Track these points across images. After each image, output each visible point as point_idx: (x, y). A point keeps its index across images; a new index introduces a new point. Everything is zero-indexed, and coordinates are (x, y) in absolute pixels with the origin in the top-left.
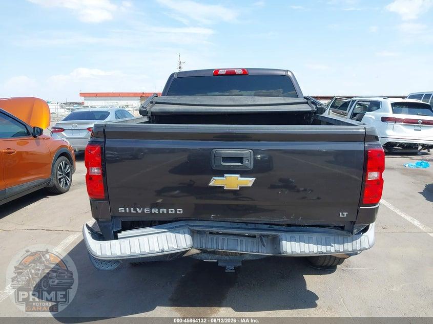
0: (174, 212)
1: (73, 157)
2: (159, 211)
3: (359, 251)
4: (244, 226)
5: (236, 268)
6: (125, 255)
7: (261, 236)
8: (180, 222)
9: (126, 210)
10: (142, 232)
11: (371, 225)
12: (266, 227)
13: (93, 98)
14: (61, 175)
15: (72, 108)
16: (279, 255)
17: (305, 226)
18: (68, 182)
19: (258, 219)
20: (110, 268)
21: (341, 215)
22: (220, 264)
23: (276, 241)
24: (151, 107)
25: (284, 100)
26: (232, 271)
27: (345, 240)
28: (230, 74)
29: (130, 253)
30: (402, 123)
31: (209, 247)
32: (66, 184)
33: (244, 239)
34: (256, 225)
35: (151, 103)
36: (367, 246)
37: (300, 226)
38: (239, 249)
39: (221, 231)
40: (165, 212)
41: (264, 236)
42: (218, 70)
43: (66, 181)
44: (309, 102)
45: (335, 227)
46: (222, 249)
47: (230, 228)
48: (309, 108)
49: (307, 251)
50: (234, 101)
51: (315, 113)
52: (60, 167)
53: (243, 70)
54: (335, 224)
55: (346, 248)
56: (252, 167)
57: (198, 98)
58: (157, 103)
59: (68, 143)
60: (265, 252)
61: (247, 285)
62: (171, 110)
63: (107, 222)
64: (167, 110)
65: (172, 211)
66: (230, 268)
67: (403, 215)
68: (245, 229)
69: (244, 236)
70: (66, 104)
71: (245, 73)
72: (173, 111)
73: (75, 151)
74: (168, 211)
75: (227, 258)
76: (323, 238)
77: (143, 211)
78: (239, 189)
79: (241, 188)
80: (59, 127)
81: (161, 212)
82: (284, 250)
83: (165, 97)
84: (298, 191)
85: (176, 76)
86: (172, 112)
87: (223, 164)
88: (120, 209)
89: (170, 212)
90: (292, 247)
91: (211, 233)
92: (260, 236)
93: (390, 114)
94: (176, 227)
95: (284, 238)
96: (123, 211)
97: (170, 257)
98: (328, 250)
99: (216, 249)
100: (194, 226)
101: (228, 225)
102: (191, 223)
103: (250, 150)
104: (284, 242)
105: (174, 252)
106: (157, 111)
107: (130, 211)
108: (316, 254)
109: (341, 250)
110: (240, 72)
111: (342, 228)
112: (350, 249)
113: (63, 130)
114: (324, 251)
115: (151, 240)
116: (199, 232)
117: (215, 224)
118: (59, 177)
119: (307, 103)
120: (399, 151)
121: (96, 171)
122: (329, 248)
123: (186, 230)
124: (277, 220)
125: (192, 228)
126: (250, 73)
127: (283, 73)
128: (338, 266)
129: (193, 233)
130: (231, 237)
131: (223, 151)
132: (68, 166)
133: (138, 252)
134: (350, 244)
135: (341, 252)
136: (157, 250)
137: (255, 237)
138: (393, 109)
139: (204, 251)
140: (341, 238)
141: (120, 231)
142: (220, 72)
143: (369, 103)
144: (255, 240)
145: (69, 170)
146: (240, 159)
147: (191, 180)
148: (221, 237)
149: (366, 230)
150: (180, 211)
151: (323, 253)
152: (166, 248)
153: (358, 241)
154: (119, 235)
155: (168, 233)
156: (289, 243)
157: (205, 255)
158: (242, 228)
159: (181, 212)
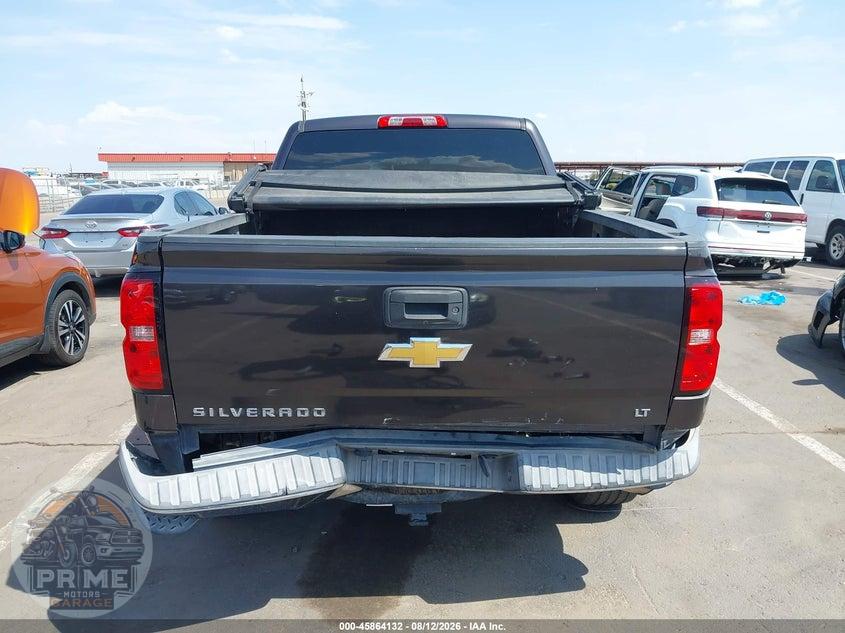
0: (307, 414)
1: (90, 290)
2: (277, 414)
3: (670, 480)
4: (448, 437)
5: (431, 518)
6: (210, 503)
7: (482, 457)
8: (319, 433)
9: (208, 413)
10: (243, 456)
11: (692, 431)
12: (491, 438)
13: (127, 165)
14: (65, 328)
15: (83, 184)
16: (517, 493)
17: (566, 434)
18: (80, 342)
19: (474, 424)
20: (177, 529)
21: (637, 413)
22: (399, 511)
23: (510, 466)
24: (253, 194)
25: (520, 179)
26: (422, 524)
27: (645, 460)
28: (412, 125)
29: (219, 499)
30: (736, 219)
31: (379, 480)
32: (77, 345)
33: (448, 463)
34: (471, 436)
35: (253, 184)
36: (685, 472)
37: (557, 434)
38: (437, 482)
39: (401, 448)
40: (290, 415)
41: (487, 456)
42: (387, 118)
43: (76, 341)
44: (569, 184)
45: (625, 436)
46: (404, 484)
47: (420, 442)
48: (568, 198)
49: (571, 485)
50: (420, 181)
51: (582, 206)
52: (64, 311)
53: (438, 118)
54: (625, 430)
55: (645, 477)
56: (465, 321)
57: (348, 175)
58: (264, 184)
59: (78, 262)
60: (488, 485)
61: (452, 547)
62: (294, 201)
63: (168, 436)
64: (286, 201)
65: (303, 412)
66: (419, 518)
67: (741, 399)
68: (451, 443)
69: (448, 456)
70: (71, 175)
71: (442, 124)
72: (298, 201)
73: (93, 276)
74: (295, 413)
75: (413, 499)
76: (602, 457)
77: (244, 414)
78: (438, 366)
79: (442, 363)
80: (58, 227)
81: (281, 415)
82: (527, 482)
83: (280, 173)
84: (547, 361)
85: (301, 129)
86: (296, 205)
87: (407, 316)
88: (195, 410)
89: (299, 414)
90: (542, 476)
91: (381, 452)
92: (480, 457)
93: (713, 202)
94: (313, 443)
95: (526, 460)
96: (203, 414)
97: (300, 504)
98: (612, 480)
99: (393, 483)
100: (348, 440)
101: (417, 436)
102: (343, 435)
103: (461, 289)
104: (526, 468)
105: (309, 493)
106: (266, 201)
107: (217, 413)
108: (589, 488)
109: (637, 480)
110: (434, 122)
111: (639, 438)
112: (654, 479)
113: (65, 233)
114: (604, 483)
115: (260, 471)
116: (357, 452)
117: (391, 435)
118: (61, 333)
119: (564, 186)
120: (728, 272)
121: (143, 333)
122: (613, 477)
123: (333, 449)
124: (513, 425)
125: (345, 445)
126: (452, 123)
127: (517, 125)
128: (624, 505)
129: (345, 455)
130: (422, 459)
131: (407, 292)
132: (80, 310)
133: (235, 496)
134: (653, 469)
135: (637, 484)
136: (274, 490)
137: (468, 457)
138: (718, 193)
139: (366, 488)
140: (635, 457)
141: (197, 455)
142: (392, 122)
143: (673, 180)
144: (469, 463)
145: (83, 318)
146: (442, 308)
147: (335, 345)
148: (401, 460)
149: (683, 440)
150: (319, 412)
151: (601, 487)
152: (292, 487)
153: (669, 461)
154: (196, 463)
155: (295, 457)
156: (536, 470)
157: (369, 494)
158: (445, 443)
159: (323, 414)
